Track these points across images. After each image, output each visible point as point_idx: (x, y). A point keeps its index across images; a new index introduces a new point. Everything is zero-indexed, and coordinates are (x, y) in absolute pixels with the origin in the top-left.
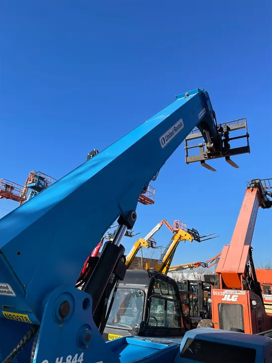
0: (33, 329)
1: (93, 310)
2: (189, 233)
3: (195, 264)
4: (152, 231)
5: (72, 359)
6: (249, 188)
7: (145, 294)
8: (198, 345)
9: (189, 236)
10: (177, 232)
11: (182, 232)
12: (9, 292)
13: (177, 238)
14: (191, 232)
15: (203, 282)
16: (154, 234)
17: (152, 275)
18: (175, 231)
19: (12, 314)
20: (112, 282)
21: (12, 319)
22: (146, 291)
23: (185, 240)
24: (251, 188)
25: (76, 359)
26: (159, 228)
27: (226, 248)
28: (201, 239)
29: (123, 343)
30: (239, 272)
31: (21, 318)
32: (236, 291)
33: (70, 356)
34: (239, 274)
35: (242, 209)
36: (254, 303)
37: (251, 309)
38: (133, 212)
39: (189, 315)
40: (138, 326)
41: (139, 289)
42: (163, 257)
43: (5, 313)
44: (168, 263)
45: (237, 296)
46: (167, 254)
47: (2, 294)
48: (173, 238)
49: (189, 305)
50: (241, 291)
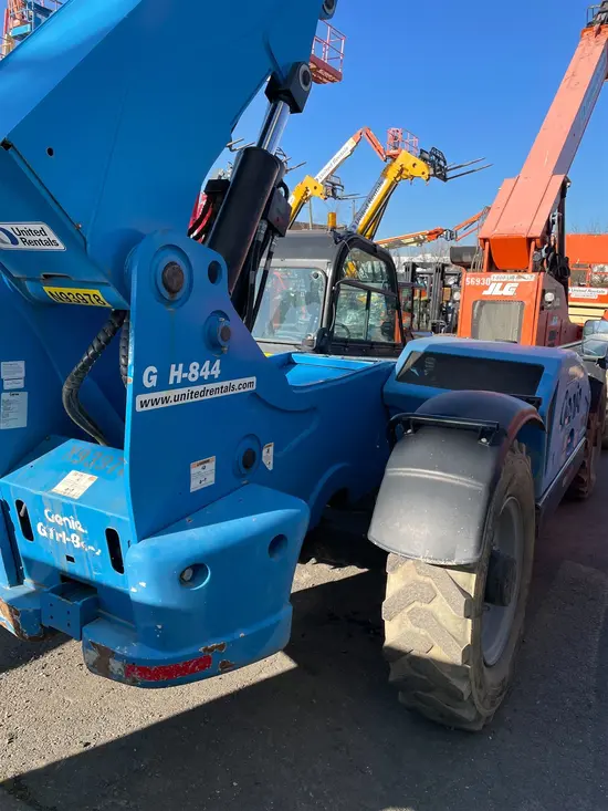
0: (113, 320)
1: (230, 287)
2: (424, 160)
3: (430, 234)
4: (336, 157)
5: (201, 368)
6: (590, 25)
7: (327, 278)
8: (430, 363)
9: (422, 169)
10: (394, 158)
11: (407, 159)
12: (49, 242)
13: (393, 173)
14: (427, 156)
15: (444, 266)
16: (338, 166)
17: (341, 238)
18: (391, 156)
19: (66, 290)
20: (261, 239)
21: (67, 302)
22: (330, 273)
23: (413, 177)
24: (597, 26)
25: (207, 369)
26: (352, 151)
27: (509, 183)
28: (449, 175)
29: (287, 362)
30: (530, 235)
31: (86, 297)
32: (516, 275)
33: (195, 364)
34: (530, 240)
35: (563, 85)
36: (549, 297)
37: (542, 308)
38: (304, 67)
39: (411, 328)
40: (313, 336)
41: (315, 268)
42: (359, 220)
43: (51, 290)
44: (368, 233)
45: (516, 285)
46: (367, 211)
47: (35, 247)
48: (384, 175)
49: (411, 311)
50: (526, 276)
